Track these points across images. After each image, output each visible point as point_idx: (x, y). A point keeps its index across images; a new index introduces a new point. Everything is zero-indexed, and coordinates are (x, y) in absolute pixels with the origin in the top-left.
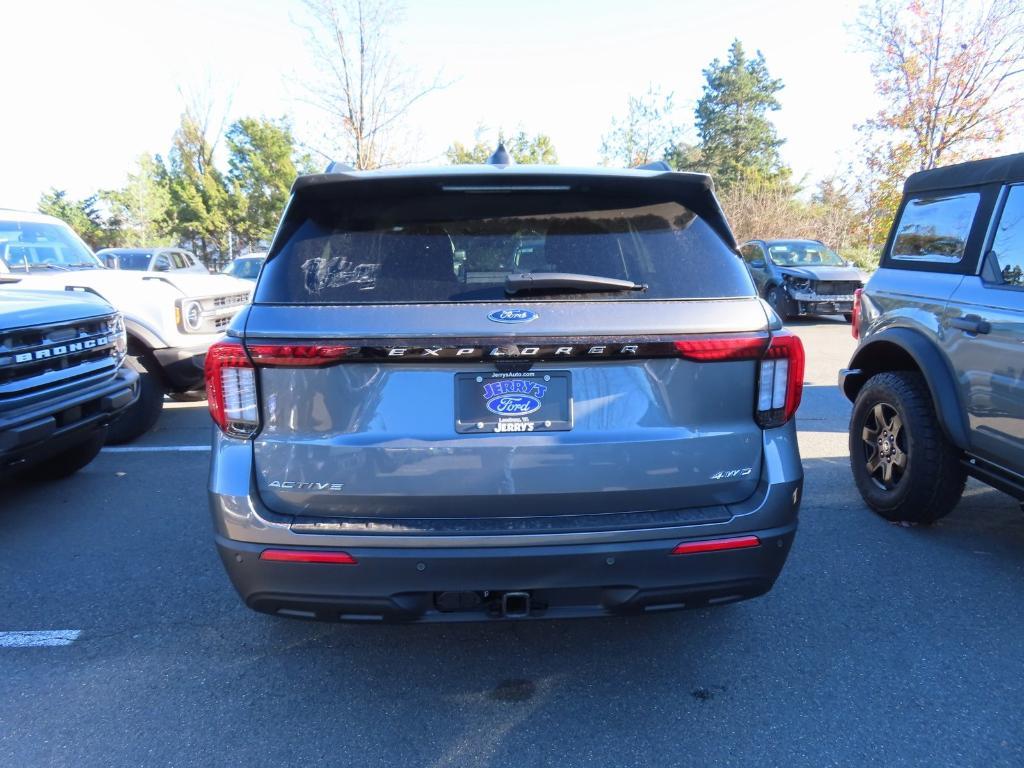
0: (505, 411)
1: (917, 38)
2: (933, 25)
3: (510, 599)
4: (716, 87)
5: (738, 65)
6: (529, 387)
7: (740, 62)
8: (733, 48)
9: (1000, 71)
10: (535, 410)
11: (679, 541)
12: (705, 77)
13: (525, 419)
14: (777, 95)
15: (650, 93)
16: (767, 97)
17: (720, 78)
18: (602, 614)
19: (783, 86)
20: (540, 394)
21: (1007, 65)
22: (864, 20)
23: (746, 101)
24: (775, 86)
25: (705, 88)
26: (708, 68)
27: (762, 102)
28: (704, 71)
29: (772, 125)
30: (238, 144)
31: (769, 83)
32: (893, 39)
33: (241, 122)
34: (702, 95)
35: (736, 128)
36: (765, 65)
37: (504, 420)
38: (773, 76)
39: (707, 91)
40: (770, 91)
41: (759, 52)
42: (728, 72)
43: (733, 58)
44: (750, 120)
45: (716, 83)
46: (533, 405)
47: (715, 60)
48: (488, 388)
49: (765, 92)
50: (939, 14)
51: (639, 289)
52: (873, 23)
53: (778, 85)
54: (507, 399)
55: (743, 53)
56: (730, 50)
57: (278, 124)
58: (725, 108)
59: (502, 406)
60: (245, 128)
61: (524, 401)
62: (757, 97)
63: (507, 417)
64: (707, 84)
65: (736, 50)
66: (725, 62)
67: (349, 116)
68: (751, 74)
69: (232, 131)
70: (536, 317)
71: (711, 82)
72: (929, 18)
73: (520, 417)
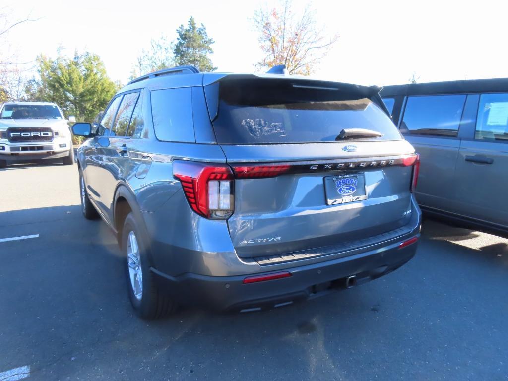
0: (344, 193)
1: (276, 28)
2: (282, 23)
4: (184, 39)
5: (193, 29)
6: (351, 181)
7: (194, 28)
8: (190, 21)
9: (307, 46)
10: (354, 192)
12: (178, 34)
13: (352, 196)
14: (211, 46)
15: (162, 38)
16: (208, 46)
17: (185, 35)
19: (214, 42)
20: (355, 184)
21: (309, 44)
22: (256, 17)
23: (199, 47)
24: (210, 41)
25: (178, 39)
26: (179, 29)
27: (205, 49)
28: (177, 30)
29: (210, 60)
31: (207, 40)
32: (267, 26)
34: (177, 42)
35: (195, 60)
36: (206, 31)
38: (209, 37)
39: (179, 40)
40: (208, 43)
41: (202, 24)
42: (189, 32)
43: (190, 26)
44: (201, 57)
45: (183, 37)
46: (353, 189)
47: (182, 26)
48: (337, 183)
49: (206, 45)
50: (284, 19)
52: (259, 19)
53: (212, 41)
54: (344, 187)
55: (195, 24)
56: (189, 22)
58: (187, 49)
59: (343, 191)
61: (350, 188)
62: (203, 46)
63: (345, 196)
64: (179, 37)
65: (192, 21)
66: (186, 27)
68: (200, 34)
71: (181, 35)
72: (280, 20)
73: (349, 195)
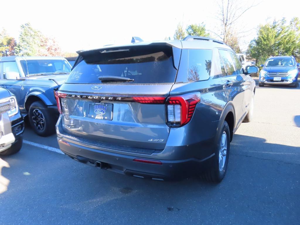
3: (97, 163)
6: (103, 107)
10: (104, 113)
11: (136, 158)
13: (102, 116)
18: (123, 174)
20: (105, 110)
30: (190, 32)
33: (190, 26)
37: (98, 116)
46: (104, 112)
48: (95, 107)
51: (131, 80)
54: (98, 110)
57: (201, 25)
59: (97, 112)
60: (191, 27)
61: (102, 111)
63: (98, 115)
67: (223, 20)
69: (188, 29)
70: (101, 88)
73: (101, 115)
